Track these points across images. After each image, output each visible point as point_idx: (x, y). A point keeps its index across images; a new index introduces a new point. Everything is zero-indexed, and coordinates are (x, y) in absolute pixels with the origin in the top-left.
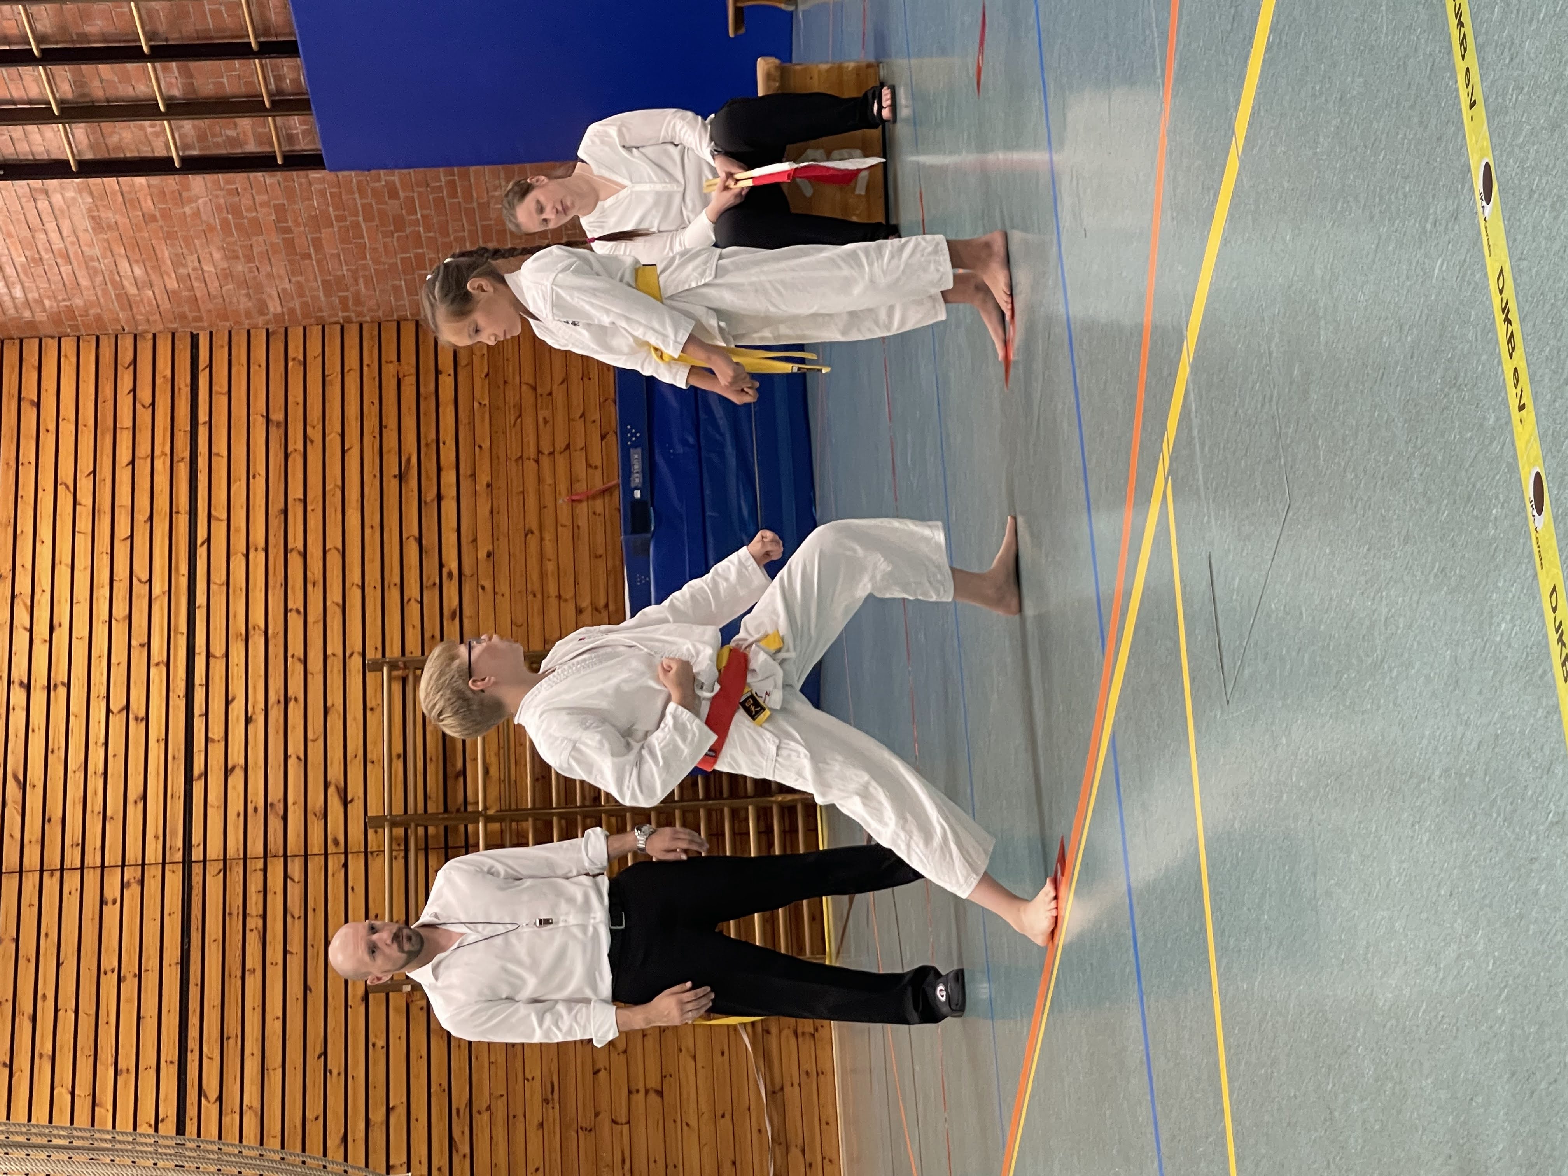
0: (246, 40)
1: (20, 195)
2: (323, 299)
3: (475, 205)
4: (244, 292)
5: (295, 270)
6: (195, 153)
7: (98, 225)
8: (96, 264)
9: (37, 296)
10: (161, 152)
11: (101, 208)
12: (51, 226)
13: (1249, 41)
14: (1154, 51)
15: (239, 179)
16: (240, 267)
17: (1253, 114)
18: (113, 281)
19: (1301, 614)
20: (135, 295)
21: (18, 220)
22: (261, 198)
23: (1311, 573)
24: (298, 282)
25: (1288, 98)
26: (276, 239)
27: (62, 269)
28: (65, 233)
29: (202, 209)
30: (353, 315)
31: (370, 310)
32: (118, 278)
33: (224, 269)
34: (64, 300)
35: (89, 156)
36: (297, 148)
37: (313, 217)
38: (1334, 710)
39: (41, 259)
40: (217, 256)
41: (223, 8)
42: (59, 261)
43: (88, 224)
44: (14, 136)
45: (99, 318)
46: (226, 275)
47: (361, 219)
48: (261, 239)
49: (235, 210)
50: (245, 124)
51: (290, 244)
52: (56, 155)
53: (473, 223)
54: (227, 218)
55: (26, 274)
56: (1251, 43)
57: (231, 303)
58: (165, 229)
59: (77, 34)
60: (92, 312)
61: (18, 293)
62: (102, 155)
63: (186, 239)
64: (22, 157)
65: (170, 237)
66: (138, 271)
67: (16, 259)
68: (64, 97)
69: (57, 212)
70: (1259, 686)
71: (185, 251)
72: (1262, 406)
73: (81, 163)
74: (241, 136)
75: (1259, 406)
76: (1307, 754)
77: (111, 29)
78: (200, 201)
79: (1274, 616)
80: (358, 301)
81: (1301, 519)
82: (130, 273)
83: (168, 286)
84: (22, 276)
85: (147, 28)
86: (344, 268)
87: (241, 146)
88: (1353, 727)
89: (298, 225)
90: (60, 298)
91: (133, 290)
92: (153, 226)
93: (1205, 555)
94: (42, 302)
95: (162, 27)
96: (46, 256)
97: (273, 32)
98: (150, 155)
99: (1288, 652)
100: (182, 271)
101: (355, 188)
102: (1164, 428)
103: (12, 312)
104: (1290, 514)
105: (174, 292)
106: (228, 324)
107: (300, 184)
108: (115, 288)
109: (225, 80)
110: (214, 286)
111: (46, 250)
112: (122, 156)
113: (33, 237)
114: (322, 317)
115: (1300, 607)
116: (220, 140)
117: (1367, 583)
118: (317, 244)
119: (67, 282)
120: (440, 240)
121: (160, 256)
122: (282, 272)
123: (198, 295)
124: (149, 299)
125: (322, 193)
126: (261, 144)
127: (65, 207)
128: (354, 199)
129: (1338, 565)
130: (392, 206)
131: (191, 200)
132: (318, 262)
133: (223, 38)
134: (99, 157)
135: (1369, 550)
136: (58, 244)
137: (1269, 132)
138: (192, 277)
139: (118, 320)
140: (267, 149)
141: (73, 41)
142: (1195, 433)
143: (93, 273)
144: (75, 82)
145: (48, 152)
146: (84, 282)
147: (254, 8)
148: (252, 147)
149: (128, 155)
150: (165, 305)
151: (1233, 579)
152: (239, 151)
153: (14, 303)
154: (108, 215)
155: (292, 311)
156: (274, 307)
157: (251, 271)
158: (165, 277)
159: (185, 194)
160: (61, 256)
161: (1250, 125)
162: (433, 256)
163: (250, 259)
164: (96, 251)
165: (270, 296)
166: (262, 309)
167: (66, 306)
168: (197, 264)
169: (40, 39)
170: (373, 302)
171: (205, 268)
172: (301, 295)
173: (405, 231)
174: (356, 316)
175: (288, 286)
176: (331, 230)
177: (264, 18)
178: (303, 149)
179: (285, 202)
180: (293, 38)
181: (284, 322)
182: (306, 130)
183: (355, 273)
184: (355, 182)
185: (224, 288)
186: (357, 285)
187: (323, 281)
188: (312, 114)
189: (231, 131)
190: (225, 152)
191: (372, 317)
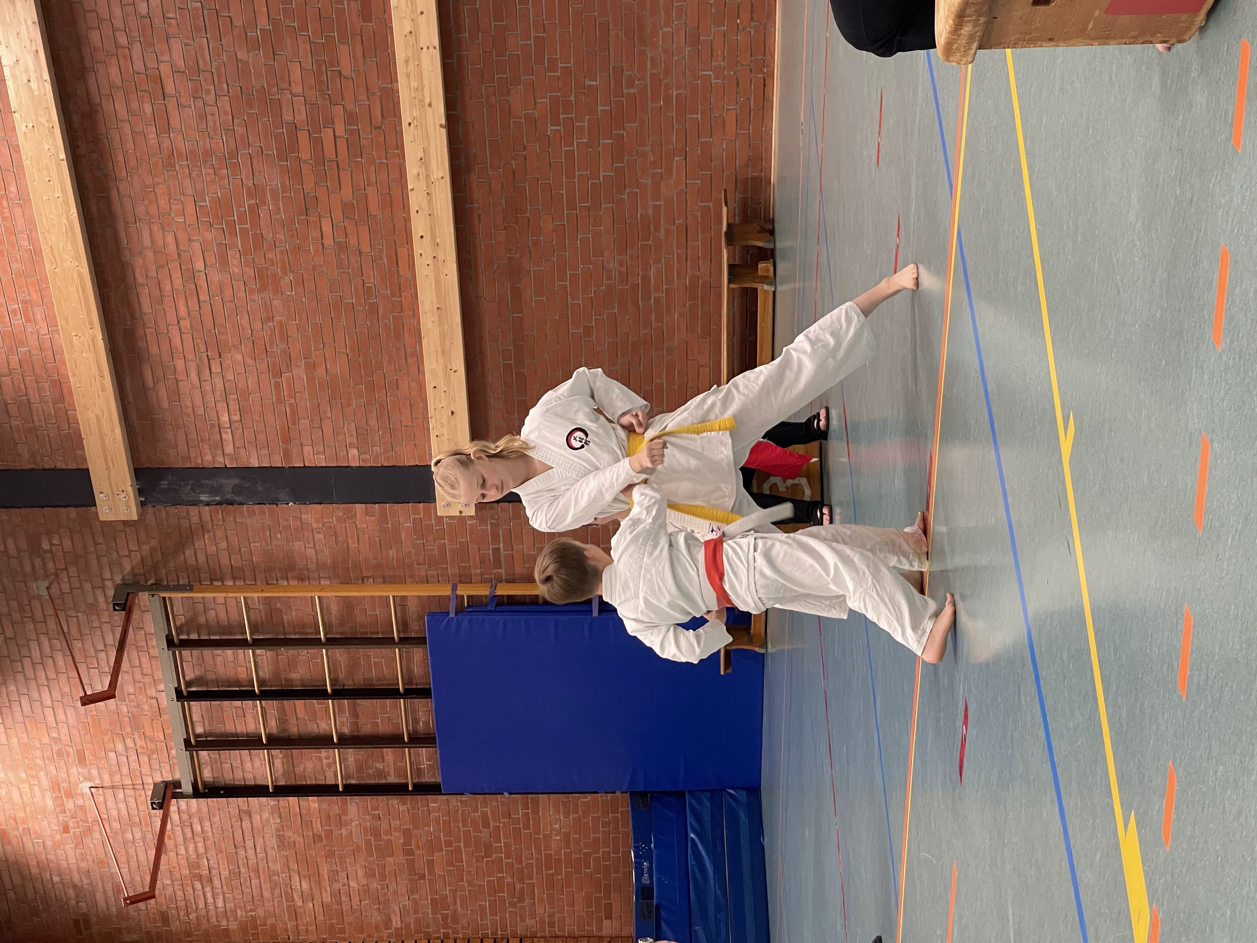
0: (397, 687)
1: (232, 815)
2: (431, 916)
3: (541, 836)
4: (377, 906)
5: (413, 890)
6: (353, 782)
7: (283, 843)
8: (276, 878)
9: (232, 905)
10: (330, 781)
11: (285, 829)
12: (249, 844)
15: (381, 800)
16: (375, 885)
18: (286, 893)
20: (300, 907)
21: (228, 837)
22: (395, 823)
24: (414, 899)
26: (402, 859)
27: (253, 882)
28: (258, 850)
29: (354, 831)
30: (450, 931)
31: (463, 928)
32: (290, 891)
33: (364, 886)
34: (251, 911)
35: (282, 783)
36: (423, 780)
37: (429, 841)
39: (239, 872)
40: (360, 873)
42: (252, 874)
43: (274, 842)
44: (234, 765)
45: (273, 927)
46: (365, 891)
47: (462, 845)
48: (391, 859)
49: (376, 833)
50: (389, 753)
51: (411, 864)
52: (260, 782)
53: (539, 852)
54: (370, 840)
55: (227, 885)
57: (366, 917)
58: (327, 848)
59: (286, 680)
60: (269, 922)
61: (220, 904)
62: (292, 782)
63: (341, 857)
64: (237, 783)
65: (330, 855)
66: (305, 885)
67: (222, 873)
68: (271, 732)
69: (255, 832)
71: (339, 869)
73: (276, 787)
74: (386, 770)
77: (308, 676)
78: (353, 824)
80: (455, 920)
82: (299, 887)
83: (324, 900)
84: (225, 887)
85: (332, 676)
86: (448, 888)
87: (385, 777)
89: (418, 848)
90: (249, 908)
91: (299, 903)
92: (318, 845)
94: (236, 911)
95: (342, 676)
96: (243, 870)
97: (414, 682)
98: (323, 783)
100: (336, 886)
101: (460, 817)
103: (214, 920)
105: (328, 905)
106: (362, 936)
107: (423, 812)
108: (287, 901)
109: (379, 721)
110: (356, 901)
111: (244, 865)
112: (304, 783)
113: (236, 853)
114: (429, 932)
116: (371, 771)
118: (430, 863)
119: (255, 894)
120: (515, 866)
121: (321, 872)
122: (404, 889)
123: (344, 908)
124: (310, 910)
125: (438, 822)
126: (399, 776)
127: (261, 827)
128: (458, 827)
130: (485, 833)
131: (346, 824)
132: (429, 880)
133: (381, 685)
134: (288, 784)
136: (252, 861)
138: (342, 894)
139: (286, 930)
140: (404, 781)
141: (282, 685)
143: (274, 886)
144: (279, 719)
145: (255, 778)
146: (267, 894)
147: (404, 662)
148: (392, 779)
149: (308, 783)
150: (320, 918)
152: (383, 781)
153: (217, 913)
154: (289, 834)
155: (408, 925)
156: (396, 922)
157: (383, 889)
158: (323, 892)
159: (343, 817)
160: (254, 872)
162: (510, 880)
163: (383, 877)
164: (278, 867)
165: (394, 911)
166: (388, 923)
167: (252, 916)
168: (346, 880)
169: (261, 683)
170: (464, 921)
171: (351, 884)
172: (416, 912)
173: (491, 857)
174: (453, 933)
175: (407, 903)
176: (440, 853)
177: (410, 671)
178: (427, 780)
179: (411, 827)
180: (427, 687)
181: (402, 935)
182: (429, 765)
183: (454, 892)
184: (460, 811)
185: (362, 903)
186: (455, 904)
187: (431, 899)
188: (436, 747)
189: (379, 762)
190: (373, 782)
191: (464, 934)
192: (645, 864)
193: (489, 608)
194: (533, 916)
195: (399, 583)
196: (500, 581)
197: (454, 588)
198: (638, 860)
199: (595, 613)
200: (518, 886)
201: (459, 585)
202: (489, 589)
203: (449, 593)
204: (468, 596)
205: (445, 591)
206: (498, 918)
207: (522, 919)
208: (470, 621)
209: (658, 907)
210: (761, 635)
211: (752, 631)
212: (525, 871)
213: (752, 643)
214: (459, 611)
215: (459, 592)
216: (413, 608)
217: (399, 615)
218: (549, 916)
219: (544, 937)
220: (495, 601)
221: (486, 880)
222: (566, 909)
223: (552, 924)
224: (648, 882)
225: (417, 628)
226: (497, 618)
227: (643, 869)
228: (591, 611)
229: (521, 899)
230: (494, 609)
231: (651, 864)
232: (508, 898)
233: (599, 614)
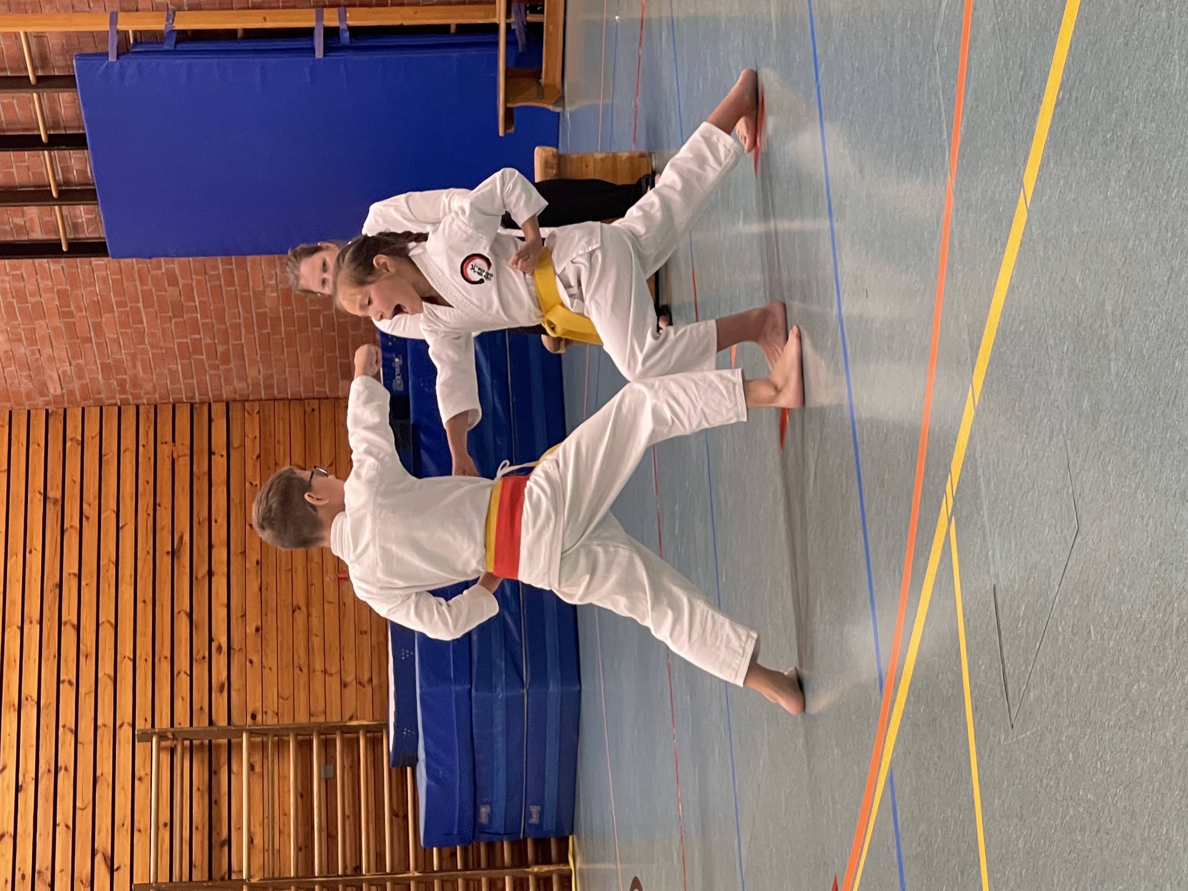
0: (36, 133)
2: (102, 381)
3: (251, 293)
4: (25, 373)
5: (75, 353)
13: (1038, 99)
14: (940, 117)
15: (25, 265)
16: (22, 350)
17: (1042, 166)
19: (1089, 632)
22: (45, 284)
23: (1100, 595)
24: (78, 365)
25: (1078, 148)
26: (58, 322)
30: (130, 397)
31: (147, 393)
36: (82, 236)
37: (94, 302)
38: (1123, 722)
41: (15, 102)
46: (9, 357)
47: (141, 305)
48: (43, 322)
49: (20, 295)
50: (33, 212)
51: (71, 329)
53: (248, 310)
54: (12, 303)
56: (1040, 102)
57: (12, 383)
70: (1044, 706)
72: (1050, 439)
74: (28, 225)
75: (1047, 441)
76: (1096, 767)
79: (1061, 638)
80: (135, 384)
81: (1090, 543)
86: (123, 352)
87: (28, 233)
88: (1143, 735)
89: (80, 310)
93: (989, 588)
97: (62, 125)
99: (1075, 671)
101: (136, 276)
102: (948, 470)
104: (1079, 539)
106: (9, 405)
107: (83, 270)
109: (14, 170)
114: (101, 399)
115: (1088, 627)
116: (7, 228)
117: (1158, 596)
118: (98, 328)
120: (216, 327)
122: (64, 354)
125: (105, 280)
126: (47, 232)
128: (135, 285)
129: (1127, 583)
130: (171, 293)
132: (98, 345)
133: (15, 130)
135: (1160, 565)
137: (1058, 181)
140: (54, 237)
142: (980, 472)
148: (38, 235)
151: (1019, 607)
152: (26, 238)
155: (71, 393)
156: (55, 389)
157: (33, 353)
161: (1039, 178)
162: (209, 341)
163: (32, 342)
165: (51, 377)
166: (43, 390)
170: (149, 386)
172: (80, 377)
173: (183, 317)
174: (133, 399)
175: (68, 369)
176: (111, 315)
177: (54, 111)
178: (88, 235)
179: (69, 288)
180: (81, 132)
181: (63, 403)
182: (90, 219)
183: (133, 357)
184: (136, 269)
185: (6, 370)
186: (135, 367)
187: (102, 364)
188: (97, 204)
189: (18, 217)
190: (12, 239)
191: (148, 399)
192: (397, 360)
193: (166, 47)
194: (243, 378)
195: (33, 12)
196: (180, 9)
197: (114, 20)
198: (388, 355)
199: (319, 53)
200: (220, 349)
201: (121, 15)
202: (165, 23)
203: (106, 27)
204: (135, 32)
205: (102, 25)
206: (195, 381)
207: (228, 382)
208: (139, 65)
209: (416, 426)
210: (554, 86)
211: (543, 81)
212: (230, 331)
213: (543, 97)
214: (123, 50)
215: (121, 27)
216: (54, 44)
217: (34, 48)
218: (265, 379)
219: (260, 400)
220: (174, 35)
221: (176, 341)
222: (287, 369)
223: (269, 387)
224: (401, 389)
225: (61, 63)
226: (179, 61)
227: (394, 369)
228: (312, 50)
229: (226, 360)
230: (173, 49)
231: (405, 360)
232: (208, 360)
233: (324, 55)
